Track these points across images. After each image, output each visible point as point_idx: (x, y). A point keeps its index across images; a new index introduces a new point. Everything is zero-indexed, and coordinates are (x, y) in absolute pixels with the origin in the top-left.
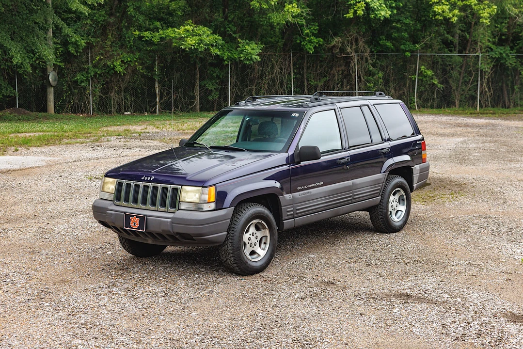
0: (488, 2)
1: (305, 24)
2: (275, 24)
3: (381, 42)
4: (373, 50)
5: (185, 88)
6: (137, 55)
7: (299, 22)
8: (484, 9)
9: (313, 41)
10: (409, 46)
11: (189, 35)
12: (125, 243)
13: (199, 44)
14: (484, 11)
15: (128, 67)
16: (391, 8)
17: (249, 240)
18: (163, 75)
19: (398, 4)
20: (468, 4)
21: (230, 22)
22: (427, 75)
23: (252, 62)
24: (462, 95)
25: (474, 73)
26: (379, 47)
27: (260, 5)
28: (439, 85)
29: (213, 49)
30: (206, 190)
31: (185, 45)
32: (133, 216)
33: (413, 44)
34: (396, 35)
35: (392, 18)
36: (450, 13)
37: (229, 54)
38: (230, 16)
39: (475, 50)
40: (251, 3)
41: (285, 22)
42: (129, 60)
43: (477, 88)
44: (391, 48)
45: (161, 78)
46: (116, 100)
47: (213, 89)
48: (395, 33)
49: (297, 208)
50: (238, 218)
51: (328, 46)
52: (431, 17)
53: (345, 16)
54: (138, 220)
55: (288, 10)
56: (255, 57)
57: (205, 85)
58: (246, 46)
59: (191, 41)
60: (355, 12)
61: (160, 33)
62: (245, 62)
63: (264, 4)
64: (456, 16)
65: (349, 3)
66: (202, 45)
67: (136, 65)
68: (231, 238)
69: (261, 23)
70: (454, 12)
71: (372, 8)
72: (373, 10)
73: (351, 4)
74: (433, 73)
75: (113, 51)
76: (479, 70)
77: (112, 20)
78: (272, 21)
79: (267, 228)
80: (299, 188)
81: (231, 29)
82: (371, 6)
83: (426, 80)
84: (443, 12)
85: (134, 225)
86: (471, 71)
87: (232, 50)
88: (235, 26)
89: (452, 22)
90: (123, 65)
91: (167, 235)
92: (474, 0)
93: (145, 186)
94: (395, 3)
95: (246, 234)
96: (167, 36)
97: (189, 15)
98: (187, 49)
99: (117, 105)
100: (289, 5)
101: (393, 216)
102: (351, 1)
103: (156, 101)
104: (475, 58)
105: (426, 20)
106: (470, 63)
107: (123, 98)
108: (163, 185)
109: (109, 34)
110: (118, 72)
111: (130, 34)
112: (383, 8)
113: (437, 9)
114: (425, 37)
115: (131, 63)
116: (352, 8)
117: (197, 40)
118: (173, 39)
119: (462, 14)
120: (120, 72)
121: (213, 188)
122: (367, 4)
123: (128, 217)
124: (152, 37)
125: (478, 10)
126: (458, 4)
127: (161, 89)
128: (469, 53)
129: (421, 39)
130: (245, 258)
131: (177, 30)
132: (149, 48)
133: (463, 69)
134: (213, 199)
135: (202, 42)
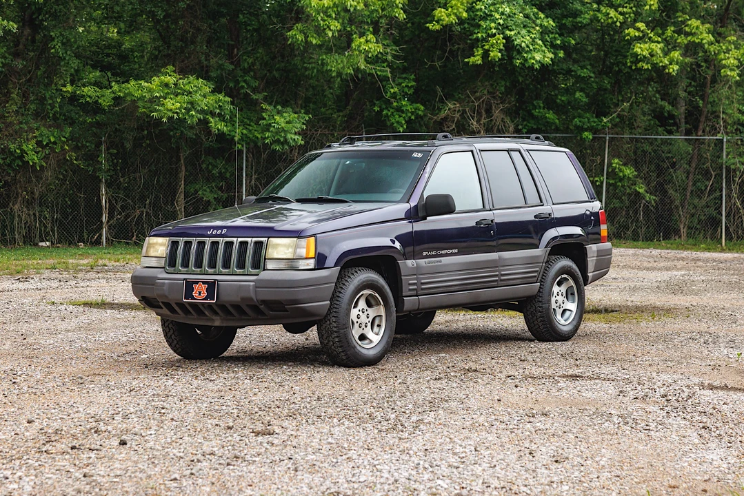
0: (735, 39)
1: (390, 75)
2: (334, 74)
3: (536, 112)
4: (520, 127)
5: (157, 197)
6: (68, 130)
7: (379, 73)
8: (728, 51)
9: (404, 108)
10: (589, 119)
11: (168, 93)
13: (188, 110)
14: (727, 55)
15: (49, 154)
16: (553, 47)
17: (359, 318)
18: (115, 170)
19: (566, 40)
20: (697, 41)
21: (246, 72)
22: (624, 176)
23: (286, 147)
24: (693, 215)
25: (713, 173)
26: (532, 122)
27: (306, 37)
28: (648, 196)
29: (215, 122)
30: (303, 242)
31: (160, 111)
32: (197, 283)
33: (596, 117)
34: (563, 99)
35: (555, 67)
36: (664, 57)
37: (245, 131)
38: (246, 60)
39: (714, 130)
40: (290, 33)
41: (352, 71)
42: (52, 140)
43: (722, 204)
44: (555, 123)
45: (111, 176)
46: (23, 218)
47: (212, 200)
48: (562, 96)
49: (423, 281)
50: (344, 284)
51: (435, 118)
52: (629, 64)
53: (466, 60)
54: (204, 287)
55: (359, 46)
56: (293, 136)
57: (196, 192)
58: (275, 117)
59: (173, 104)
60: (486, 54)
61: (114, 89)
62: (274, 147)
63: (312, 36)
64: (676, 63)
65: (475, 36)
66: (194, 113)
67: (65, 149)
68: (335, 310)
69: (307, 73)
70: (671, 55)
71: (518, 47)
72: (520, 51)
73: (477, 40)
74: (636, 173)
75: (21, 123)
76: (724, 166)
77: (19, 64)
78: (329, 68)
79: (382, 304)
80: (424, 254)
81: (248, 84)
82: (516, 43)
83: (623, 186)
84: (652, 56)
85: (200, 294)
86: (708, 168)
87: (249, 125)
88: (256, 79)
89: (669, 73)
90: (41, 149)
91: (248, 305)
92: (707, 35)
93: (213, 243)
94: (560, 39)
95: (355, 309)
96: (126, 95)
97: (168, 56)
98: (165, 120)
99: (25, 227)
100: (360, 38)
101: (559, 317)
102: (478, 32)
103: (102, 221)
104: (715, 144)
105: (620, 71)
106: (706, 154)
107: (37, 215)
108: (240, 239)
109: (13, 90)
110: (31, 164)
111: (54, 92)
112: (538, 47)
113: (639, 50)
114: (620, 104)
115: (55, 146)
116: (480, 46)
117: (184, 103)
118: (138, 100)
119: (688, 60)
120: (33, 163)
121: (313, 239)
122: (507, 38)
123: (189, 285)
124: (99, 97)
125: (717, 52)
126: (678, 41)
127: (111, 198)
128: (704, 136)
129: (612, 107)
130: (354, 340)
131: (146, 84)
132: (90, 120)
133: (694, 165)
134: (312, 254)
135: (193, 108)
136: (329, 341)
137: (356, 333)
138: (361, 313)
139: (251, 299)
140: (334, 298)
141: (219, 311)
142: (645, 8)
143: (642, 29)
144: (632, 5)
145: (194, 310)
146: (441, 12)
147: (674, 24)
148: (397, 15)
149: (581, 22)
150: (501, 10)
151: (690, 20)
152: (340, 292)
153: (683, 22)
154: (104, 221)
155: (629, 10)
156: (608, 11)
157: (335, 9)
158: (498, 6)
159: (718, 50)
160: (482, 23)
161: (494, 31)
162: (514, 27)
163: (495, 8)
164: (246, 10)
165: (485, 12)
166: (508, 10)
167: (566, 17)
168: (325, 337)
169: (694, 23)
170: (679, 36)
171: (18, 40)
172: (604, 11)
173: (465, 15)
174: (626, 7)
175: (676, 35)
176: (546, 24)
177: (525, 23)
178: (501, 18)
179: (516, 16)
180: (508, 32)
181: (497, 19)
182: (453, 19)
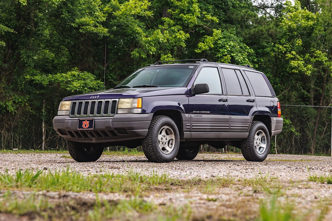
6: (28, 97)
11: (75, 79)
12: (72, 150)
13: (84, 87)
15: (19, 107)
16: (253, 62)
17: (162, 139)
18: (49, 116)
19: (259, 59)
20: (320, 60)
21: (111, 71)
22: (286, 123)
24: (317, 143)
25: (327, 124)
27: (140, 54)
28: (296, 133)
30: (136, 100)
31: (71, 87)
32: (84, 120)
36: (304, 67)
38: (111, 66)
39: (327, 103)
40: (132, 53)
42: (20, 100)
46: (6, 137)
49: (193, 125)
52: (288, 71)
54: (88, 122)
55: (164, 59)
59: (77, 84)
61: (50, 77)
63: (143, 54)
64: (310, 70)
65: (217, 56)
66: (86, 89)
67: (26, 105)
68: (150, 134)
70: (308, 66)
71: (237, 61)
73: (218, 57)
74: (291, 122)
75: (6, 93)
77: (6, 65)
79: (173, 133)
80: (194, 112)
81: (112, 77)
82: (236, 59)
84: (299, 66)
85: (86, 126)
86: (324, 121)
88: (115, 75)
89: (307, 75)
90: (15, 105)
91: (108, 131)
92: (324, 57)
93: (92, 102)
94: (256, 59)
95: (160, 135)
96: (55, 80)
97: (75, 63)
98: (73, 91)
99: (7, 141)
100: (164, 55)
101: (258, 150)
102: (219, 54)
103: (42, 139)
104: (328, 110)
105: (284, 75)
106: (323, 114)
107: (12, 135)
108: (105, 100)
109: (3, 78)
110: (10, 111)
111: (22, 79)
112: (246, 62)
113: (293, 64)
114: (284, 90)
115: (21, 104)
116: (219, 60)
117: (82, 84)
118: (60, 82)
119: (315, 69)
120: (11, 111)
121: (140, 99)
122: (232, 57)
123: (81, 122)
124: (42, 81)
125: (329, 66)
126: (311, 60)
127: (47, 128)
128: (323, 106)
129: (280, 91)
130: (159, 149)
131: (65, 74)
132: (38, 92)
133: (318, 119)
134: (140, 106)
135: (86, 86)
136: (147, 149)
137: (160, 146)
138: (163, 137)
139: (110, 127)
140: (150, 128)
141: (94, 134)
142: (296, 45)
143: (294, 54)
144: (290, 44)
145: (83, 135)
146: (201, 44)
147: (309, 53)
148: (182, 45)
149: (266, 51)
150: (229, 44)
151: (317, 50)
152: (153, 126)
153: (313, 52)
154: (43, 139)
155: (289, 46)
156: (279, 46)
157: (154, 42)
158: (228, 42)
159: (330, 65)
160: (220, 50)
161: (226, 53)
162: (235, 52)
163: (227, 43)
164: (111, 43)
165: (222, 45)
166: (232, 44)
167: (260, 49)
168: (145, 147)
169: (318, 52)
170: (311, 58)
171: (6, 55)
172: (277, 46)
173: (212, 46)
174: (287, 45)
175: (310, 58)
176: (250, 51)
177: (240, 51)
178: (229, 48)
179: (236, 47)
180: (232, 54)
181: (227, 48)
182: (207, 48)
